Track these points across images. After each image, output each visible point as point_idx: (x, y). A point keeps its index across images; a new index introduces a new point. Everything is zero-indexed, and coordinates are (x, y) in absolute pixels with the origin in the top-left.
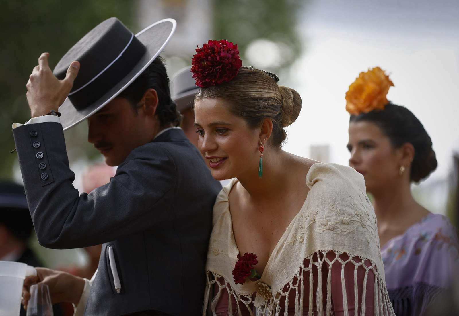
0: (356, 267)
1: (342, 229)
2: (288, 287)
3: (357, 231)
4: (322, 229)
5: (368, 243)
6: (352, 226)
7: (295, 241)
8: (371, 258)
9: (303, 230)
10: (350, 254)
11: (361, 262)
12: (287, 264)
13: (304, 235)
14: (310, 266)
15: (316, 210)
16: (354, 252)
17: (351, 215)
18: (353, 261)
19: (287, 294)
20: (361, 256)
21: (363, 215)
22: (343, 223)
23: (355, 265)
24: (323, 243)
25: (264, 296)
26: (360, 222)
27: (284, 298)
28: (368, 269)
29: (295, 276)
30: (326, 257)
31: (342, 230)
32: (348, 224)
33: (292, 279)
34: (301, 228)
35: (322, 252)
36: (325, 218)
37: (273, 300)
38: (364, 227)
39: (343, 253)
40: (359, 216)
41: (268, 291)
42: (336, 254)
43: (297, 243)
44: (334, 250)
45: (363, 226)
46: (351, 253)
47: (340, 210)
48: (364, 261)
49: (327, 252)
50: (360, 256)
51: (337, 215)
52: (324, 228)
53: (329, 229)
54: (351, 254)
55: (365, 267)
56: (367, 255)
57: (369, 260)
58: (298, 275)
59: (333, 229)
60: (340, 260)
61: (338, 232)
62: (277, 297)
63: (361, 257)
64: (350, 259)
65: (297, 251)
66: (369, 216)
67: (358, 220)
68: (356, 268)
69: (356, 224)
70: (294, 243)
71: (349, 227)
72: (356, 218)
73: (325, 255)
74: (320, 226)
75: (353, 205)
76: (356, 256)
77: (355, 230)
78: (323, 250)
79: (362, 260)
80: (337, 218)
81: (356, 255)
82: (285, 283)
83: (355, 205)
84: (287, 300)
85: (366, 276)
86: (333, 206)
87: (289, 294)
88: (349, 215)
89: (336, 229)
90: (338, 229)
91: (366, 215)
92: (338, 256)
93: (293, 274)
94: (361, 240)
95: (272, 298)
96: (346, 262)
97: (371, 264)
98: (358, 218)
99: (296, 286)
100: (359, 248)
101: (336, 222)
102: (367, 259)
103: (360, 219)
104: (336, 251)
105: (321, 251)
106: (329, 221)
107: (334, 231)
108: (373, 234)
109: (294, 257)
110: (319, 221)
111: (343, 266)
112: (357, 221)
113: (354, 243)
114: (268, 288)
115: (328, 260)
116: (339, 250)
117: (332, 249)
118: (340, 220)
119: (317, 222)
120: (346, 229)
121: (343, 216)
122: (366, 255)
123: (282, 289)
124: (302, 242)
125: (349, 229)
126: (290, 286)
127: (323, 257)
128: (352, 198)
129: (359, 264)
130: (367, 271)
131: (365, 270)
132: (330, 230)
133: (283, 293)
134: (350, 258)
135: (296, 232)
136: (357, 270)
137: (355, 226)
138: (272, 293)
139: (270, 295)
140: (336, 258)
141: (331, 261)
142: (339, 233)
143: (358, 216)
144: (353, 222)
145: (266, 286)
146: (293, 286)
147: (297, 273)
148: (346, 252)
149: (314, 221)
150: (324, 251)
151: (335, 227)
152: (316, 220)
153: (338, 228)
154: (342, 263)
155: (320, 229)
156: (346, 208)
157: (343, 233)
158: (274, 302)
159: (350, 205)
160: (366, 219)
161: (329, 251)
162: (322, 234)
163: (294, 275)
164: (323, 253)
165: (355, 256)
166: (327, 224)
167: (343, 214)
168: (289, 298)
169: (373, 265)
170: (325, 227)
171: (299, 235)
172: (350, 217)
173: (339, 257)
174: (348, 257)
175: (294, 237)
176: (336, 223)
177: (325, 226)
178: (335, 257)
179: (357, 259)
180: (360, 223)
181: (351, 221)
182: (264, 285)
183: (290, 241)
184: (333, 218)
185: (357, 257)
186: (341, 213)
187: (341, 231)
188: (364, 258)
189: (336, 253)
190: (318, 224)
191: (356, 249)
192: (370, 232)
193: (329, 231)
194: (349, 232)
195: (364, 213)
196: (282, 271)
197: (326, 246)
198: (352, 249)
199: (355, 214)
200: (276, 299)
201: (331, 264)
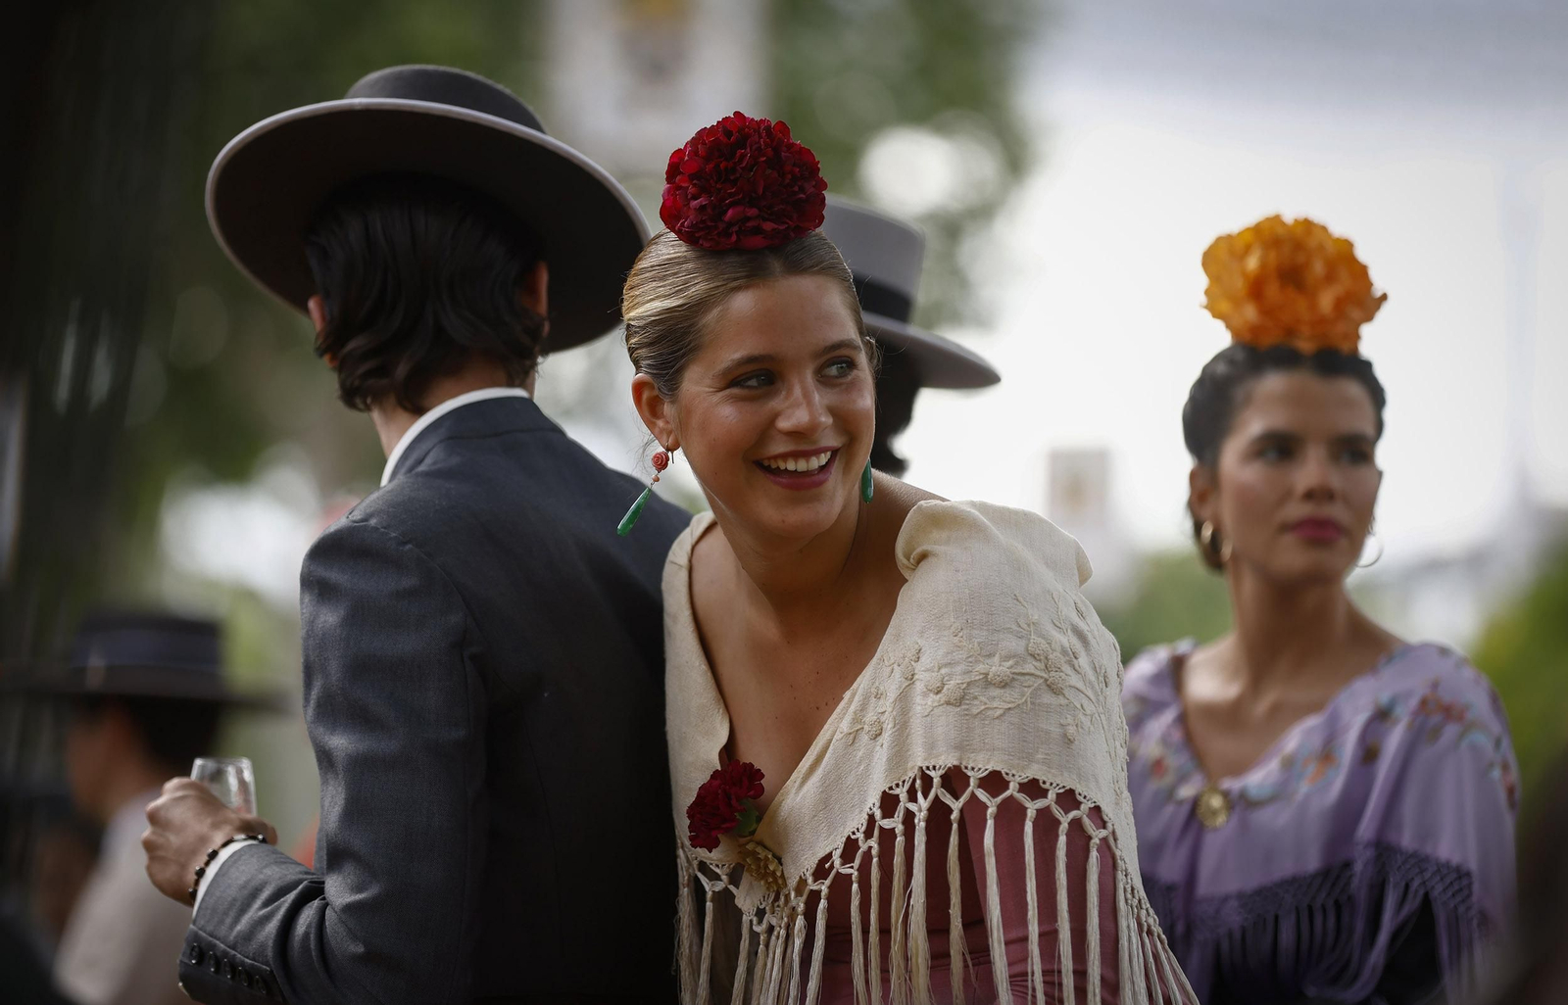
0: (1031, 813)
1: (987, 702)
2: (827, 866)
3: (1032, 703)
4: (929, 703)
5: (1066, 741)
6: (1017, 690)
7: (858, 730)
8: (1078, 786)
9: (882, 702)
10: (1010, 775)
11: (1045, 796)
12: (831, 796)
13: (883, 719)
14: (900, 814)
15: (917, 646)
16: (1023, 768)
17: (1014, 656)
18: (1021, 797)
19: (823, 888)
20: (1045, 779)
21: (1055, 656)
22: (987, 682)
23: (1027, 808)
24: (930, 747)
25: (762, 882)
26: (1042, 677)
27: (815, 896)
28: (1065, 820)
29: (849, 836)
30: (942, 786)
31: (986, 704)
32: (1004, 685)
33: (839, 843)
34: (878, 696)
35: (928, 772)
36: (936, 669)
37: (787, 897)
38: (1055, 693)
39: (991, 773)
40: (1040, 660)
41: (774, 872)
42: (969, 777)
43: (864, 738)
44: (964, 763)
45: (1054, 689)
46: (1014, 772)
47: (979, 643)
48: (1055, 796)
49: (944, 772)
50: (1041, 777)
51: (970, 660)
52: (933, 702)
53: (948, 703)
54: (1013, 775)
55: (1057, 811)
56: (1066, 774)
57: (1071, 792)
58: (860, 836)
59: (959, 701)
60: (982, 795)
61: (975, 711)
62: (799, 891)
63: (1044, 783)
64: (1013, 789)
65: (860, 763)
66: (1076, 658)
67: (1038, 673)
68: (1031, 817)
69: (1031, 683)
70: (855, 738)
71: (1007, 694)
72: (1030, 667)
73: (936, 781)
74: (925, 695)
75: (1025, 626)
76: (1030, 781)
77: (1026, 701)
78: (931, 767)
79: (1048, 790)
80: (970, 669)
81: (1031, 777)
82: (821, 854)
83: (1029, 625)
84: (823, 904)
85: (1062, 839)
86: (961, 634)
87: (829, 887)
88: (1007, 658)
89: (968, 702)
90: (976, 702)
91: (1068, 655)
92: (977, 782)
93: (844, 828)
94: (1048, 732)
95: (785, 891)
96: (999, 799)
97: (1077, 805)
98: (1037, 664)
99: (852, 867)
100: (1040, 756)
101: (969, 680)
102: (1064, 787)
103: (1043, 667)
104: (969, 767)
105: (924, 768)
106: (946, 678)
107: (963, 707)
108: (1088, 712)
109: (851, 779)
110: (924, 678)
111: (991, 811)
112: (1032, 675)
113: (1025, 741)
114: (772, 862)
115: (948, 796)
116: (979, 765)
117: (956, 763)
118: (981, 674)
119: (918, 683)
120: (999, 701)
121: (989, 661)
122: (1062, 775)
123: (812, 871)
124: (875, 738)
125: (1008, 699)
126: (833, 863)
127: (932, 787)
128: (1025, 604)
129: (1040, 803)
130: (1064, 827)
131: (1059, 823)
132: (952, 704)
133: (815, 881)
134: (1012, 785)
135: (863, 708)
136: (1033, 823)
137: (1026, 689)
138: (786, 875)
139: (780, 882)
140: (971, 788)
141: (957, 798)
142: (978, 714)
143: (1038, 658)
144: (1019, 677)
145: (767, 858)
146: (843, 864)
147: (858, 829)
148: (998, 769)
149: (911, 678)
150: (934, 768)
151: (965, 694)
152: (916, 677)
153: (976, 698)
154: (988, 803)
155: (924, 702)
156: (1001, 636)
157: (990, 713)
158: (790, 905)
159: (1014, 627)
160: (1067, 669)
161: (949, 768)
162: (928, 719)
163: (847, 832)
164: (932, 773)
165: (1026, 780)
166: (943, 688)
167: (990, 655)
168: (828, 899)
169: (1085, 807)
170: (939, 696)
171: (870, 717)
172: (1011, 663)
173: (979, 786)
174: (1005, 785)
175: (857, 719)
176: (969, 684)
177: (937, 693)
178: (969, 785)
179: (1034, 789)
180: (1042, 681)
181: (1015, 677)
182: (762, 853)
183: (846, 730)
184: (959, 669)
185: (1034, 782)
186: (984, 653)
187: (983, 707)
188: (1054, 785)
189: (969, 773)
190: (919, 687)
191: (1029, 758)
192: (1079, 706)
193: (949, 708)
194: (1010, 709)
195: (1059, 649)
196: (815, 816)
197: (941, 755)
198: (1019, 759)
199: (1026, 654)
200: (796, 896)
201: (956, 806)
